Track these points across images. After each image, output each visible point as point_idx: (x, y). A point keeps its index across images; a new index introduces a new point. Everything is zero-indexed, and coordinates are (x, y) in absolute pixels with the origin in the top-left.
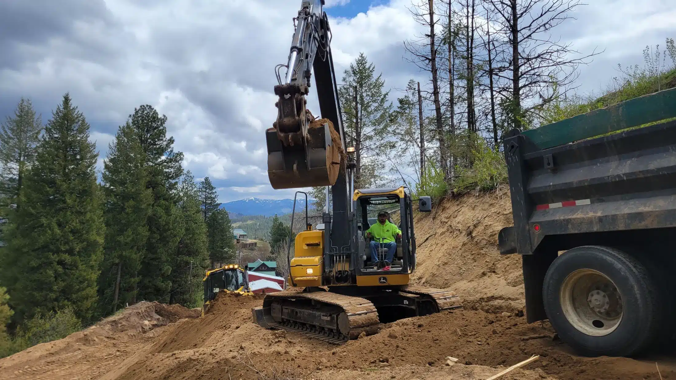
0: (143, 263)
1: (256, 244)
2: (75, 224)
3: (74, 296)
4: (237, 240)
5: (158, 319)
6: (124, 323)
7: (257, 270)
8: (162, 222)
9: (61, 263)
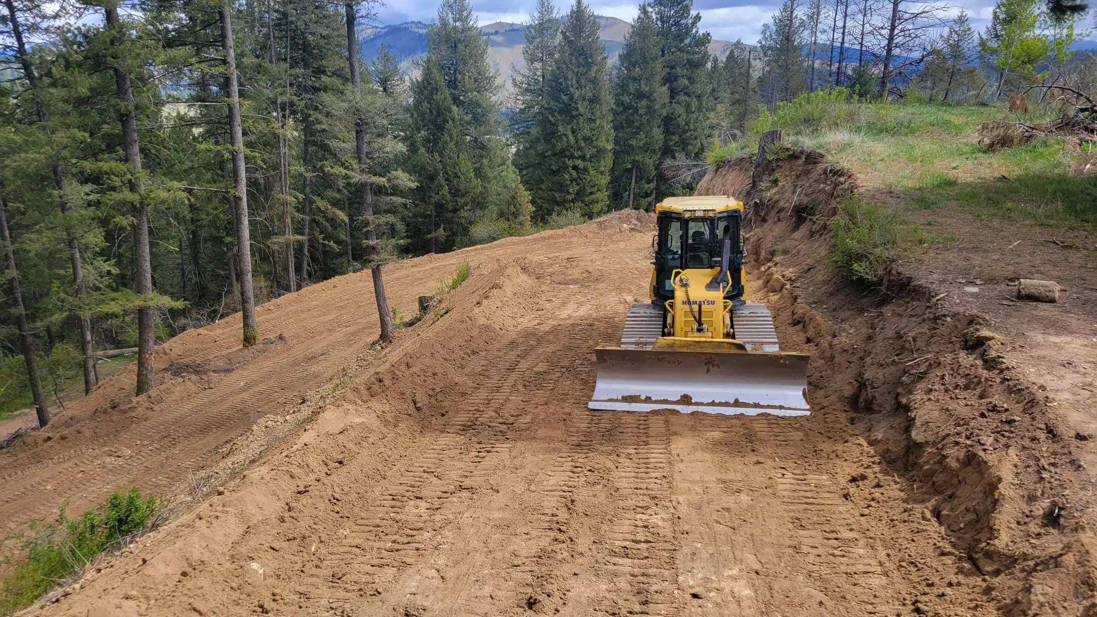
2: (586, 132)
3: (586, 199)
5: (636, 225)
8: (681, 121)
9: (575, 168)
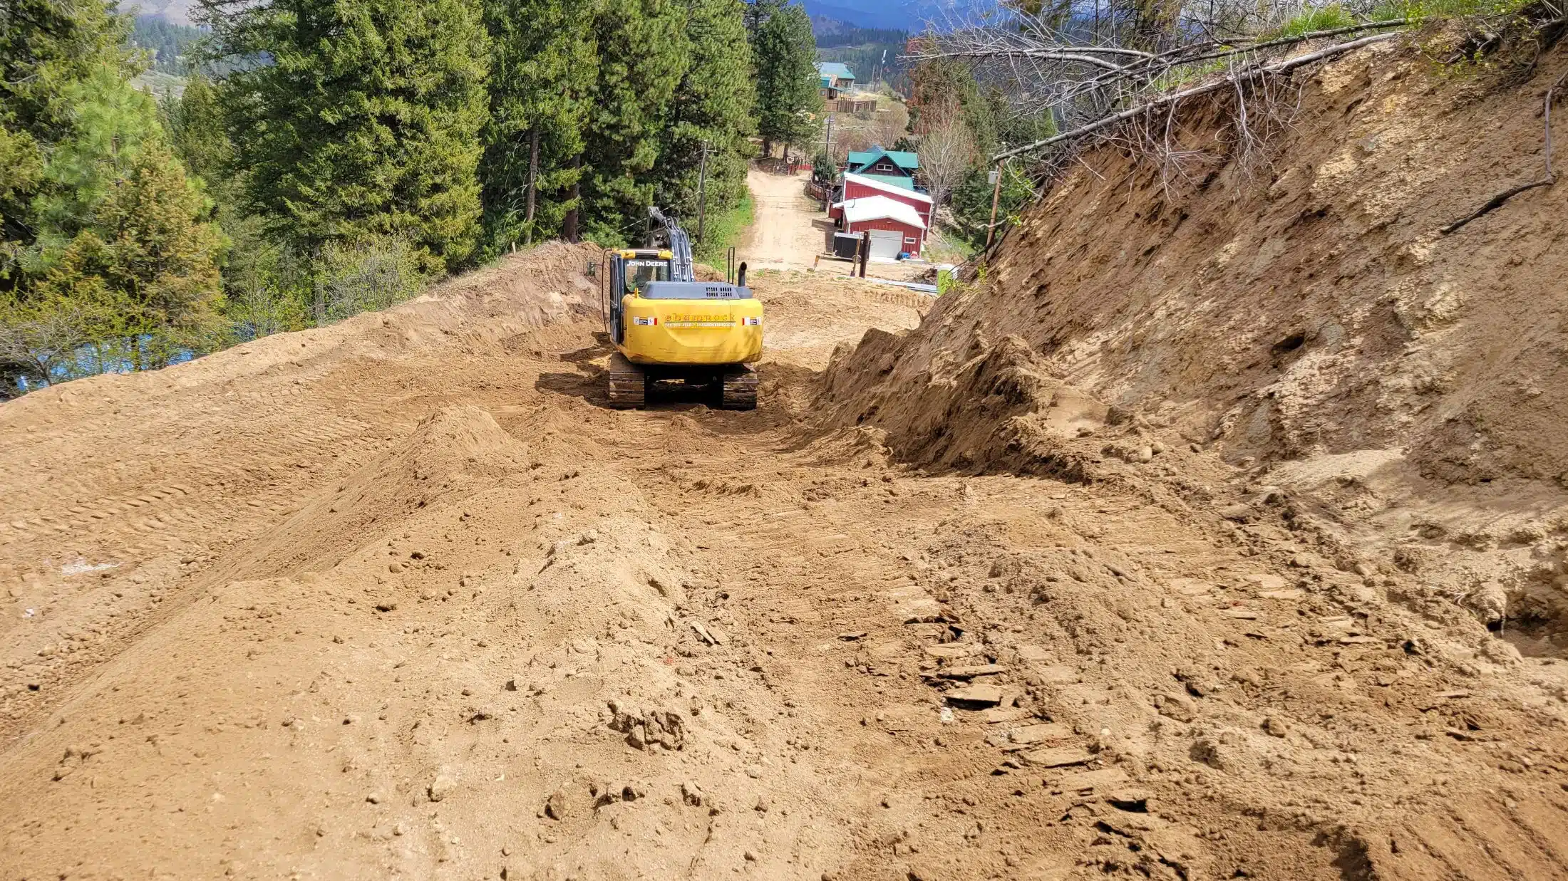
0: (587, 135)
1: (874, 103)
3: (424, 203)
4: (830, 90)
6: (497, 295)
7: (871, 169)
8: (633, 32)
9: (389, 120)
